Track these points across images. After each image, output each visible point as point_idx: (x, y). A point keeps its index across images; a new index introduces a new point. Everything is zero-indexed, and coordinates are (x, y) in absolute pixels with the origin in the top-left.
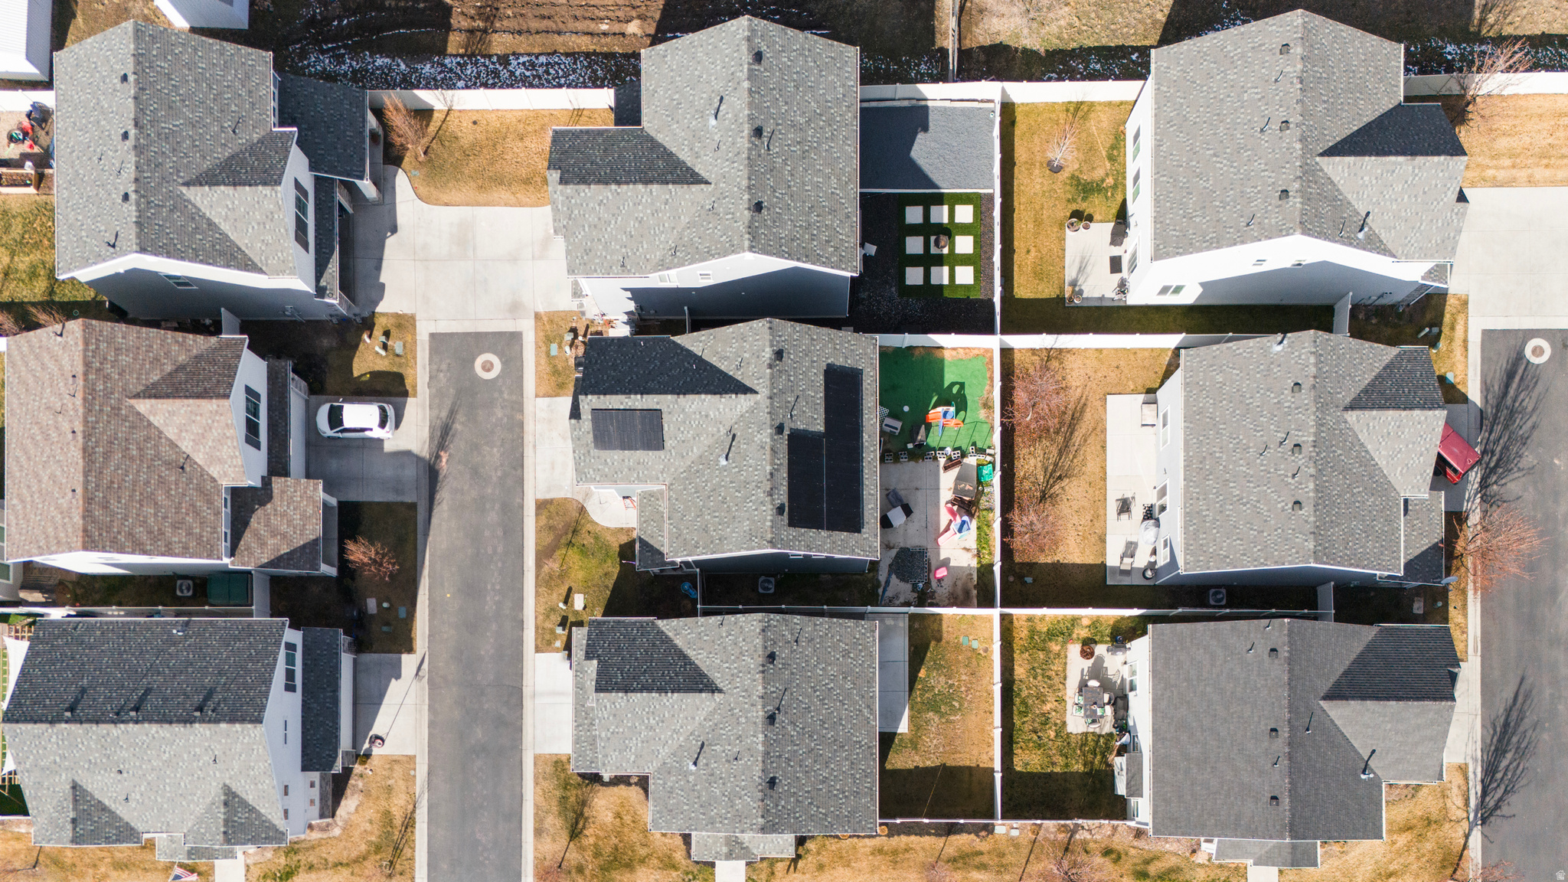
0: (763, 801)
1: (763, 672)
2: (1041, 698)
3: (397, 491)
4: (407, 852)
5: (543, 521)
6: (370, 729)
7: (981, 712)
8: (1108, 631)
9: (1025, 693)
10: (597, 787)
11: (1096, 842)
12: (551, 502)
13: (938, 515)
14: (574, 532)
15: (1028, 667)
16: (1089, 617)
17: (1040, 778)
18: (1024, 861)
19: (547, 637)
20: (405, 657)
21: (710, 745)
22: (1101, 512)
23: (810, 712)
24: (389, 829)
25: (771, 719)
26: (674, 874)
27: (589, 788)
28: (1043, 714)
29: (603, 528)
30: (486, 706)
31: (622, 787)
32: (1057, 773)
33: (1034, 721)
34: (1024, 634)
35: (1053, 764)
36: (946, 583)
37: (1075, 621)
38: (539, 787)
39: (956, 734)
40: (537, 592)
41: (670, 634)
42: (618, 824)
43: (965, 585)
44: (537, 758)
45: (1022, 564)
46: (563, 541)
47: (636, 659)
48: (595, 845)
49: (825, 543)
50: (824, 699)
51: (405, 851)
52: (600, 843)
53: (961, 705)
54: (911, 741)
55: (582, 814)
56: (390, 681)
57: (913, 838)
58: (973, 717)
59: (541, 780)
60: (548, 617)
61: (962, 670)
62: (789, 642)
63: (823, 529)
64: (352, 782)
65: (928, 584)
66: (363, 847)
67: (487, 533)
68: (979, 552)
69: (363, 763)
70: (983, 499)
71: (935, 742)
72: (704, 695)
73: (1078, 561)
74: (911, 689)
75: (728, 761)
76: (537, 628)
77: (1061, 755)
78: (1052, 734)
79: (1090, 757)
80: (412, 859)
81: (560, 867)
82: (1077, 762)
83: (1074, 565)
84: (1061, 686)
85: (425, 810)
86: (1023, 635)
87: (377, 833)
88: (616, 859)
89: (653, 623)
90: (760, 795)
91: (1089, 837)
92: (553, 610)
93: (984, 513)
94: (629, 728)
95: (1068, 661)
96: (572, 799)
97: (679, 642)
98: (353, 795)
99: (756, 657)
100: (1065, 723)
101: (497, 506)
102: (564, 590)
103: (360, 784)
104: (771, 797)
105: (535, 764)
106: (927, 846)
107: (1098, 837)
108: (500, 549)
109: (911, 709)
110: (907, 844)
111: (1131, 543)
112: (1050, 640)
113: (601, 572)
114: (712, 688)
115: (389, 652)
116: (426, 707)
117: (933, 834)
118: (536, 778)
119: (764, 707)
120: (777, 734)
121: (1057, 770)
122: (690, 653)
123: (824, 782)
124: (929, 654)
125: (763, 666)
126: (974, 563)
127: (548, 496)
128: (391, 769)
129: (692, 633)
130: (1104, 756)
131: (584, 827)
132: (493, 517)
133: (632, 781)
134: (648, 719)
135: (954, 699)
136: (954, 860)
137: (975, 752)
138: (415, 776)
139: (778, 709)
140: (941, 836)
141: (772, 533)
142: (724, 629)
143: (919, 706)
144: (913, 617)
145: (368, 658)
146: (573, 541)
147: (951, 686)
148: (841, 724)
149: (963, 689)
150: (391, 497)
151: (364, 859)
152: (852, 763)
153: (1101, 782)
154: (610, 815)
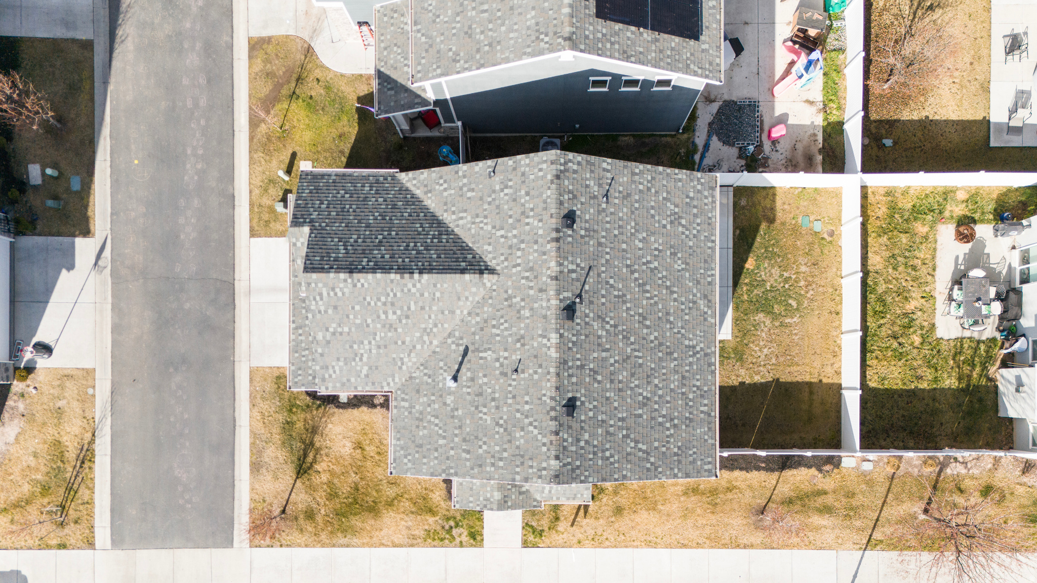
0: (557, 433)
1: (557, 240)
2: (903, 294)
3: (67, 25)
4: (84, 493)
5: (259, 65)
6: (34, 335)
7: (826, 313)
8: (991, 207)
9: (881, 288)
10: (332, 409)
11: (973, 478)
12: (268, 40)
13: (773, 57)
14: (298, 80)
15: (887, 254)
16: (966, 189)
17: (900, 396)
18: (880, 502)
19: (266, 217)
20: (79, 242)
21: (477, 350)
22: (984, 52)
23: (624, 302)
24: (59, 464)
25: (569, 311)
26: (431, 520)
27: (321, 410)
28: (906, 315)
29: (336, 74)
30: (187, 306)
31: (364, 409)
32: (924, 390)
33: (893, 323)
34: (882, 211)
35: (919, 378)
36: (783, 147)
37: (947, 194)
38: (256, 409)
39: (792, 341)
40: (251, 158)
41: (418, 192)
42: (359, 456)
43: (807, 148)
44: (253, 372)
45: (880, 122)
46: (285, 91)
47: (368, 226)
48: (330, 483)
49: (648, 50)
50: (644, 284)
51: (80, 493)
52: (336, 481)
53: (799, 304)
54: (735, 350)
55: (312, 444)
56: (59, 273)
57: (737, 473)
58: (815, 320)
59: (259, 400)
60: (266, 190)
61: (802, 260)
62: (595, 197)
63: (646, 27)
64: (10, 403)
65: (759, 147)
66: (26, 488)
67: (185, 81)
68: (825, 106)
69: (23, 378)
70: (832, 36)
71: (766, 351)
72: (467, 277)
73: (954, 117)
74: (736, 284)
75: (504, 374)
76: (252, 205)
77: (929, 367)
78: (917, 340)
79: (966, 369)
80: (90, 503)
81: (283, 512)
82: (950, 377)
83: (946, 122)
84: (929, 278)
85: (108, 439)
86: (880, 214)
87: (43, 469)
88: (356, 501)
89: (393, 177)
90: (553, 425)
91: (964, 471)
92: (272, 181)
93: (833, 54)
94: (358, 326)
95: (939, 247)
96: (300, 425)
97: (431, 203)
98: (11, 419)
99: (546, 217)
100: (934, 325)
101: (198, 45)
102: (286, 157)
103: (21, 406)
104: (570, 427)
105: (251, 380)
106: (755, 483)
107: (975, 471)
108: (203, 102)
109: (736, 309)
110: (729, 482)
111: (1023, 92)
112: (916, 219)
113: (335, 133)
114: (480, 268)
115: (59, 234)
116: (109, 307)
117: (764, 469)
118: (252, 397)
119: (558, 292)
120: (578, 334)
121: (924, 385)
122: (448, 218)
123: (645, 405)
124: (758, 239)
125: (558, 230)
126: (819, 121)
127: (265, 33)
128: (62, 387)
129: (450, 188)
130: (984, 368)
131: (315, 461)
132: (193, 60)
133: (376, 401)
134: (385, 313)
135: (790, 297)
136: (790, 502)
137: (817, 364)
138: (94, 396)
139: (580, 296)
140: (772, 470)
141: (572, 25)
142: (497, 178)
143: (746, 305)
144: (740, 192)
145: (28, 242)
146: (297, 91)
147: (787, 280)
148: (668, 321)
149: (802, 283)
150: (59, 33)
151: (28, 502)
152: (683, 377)
153: (980, 400)
154: (349, 444)
